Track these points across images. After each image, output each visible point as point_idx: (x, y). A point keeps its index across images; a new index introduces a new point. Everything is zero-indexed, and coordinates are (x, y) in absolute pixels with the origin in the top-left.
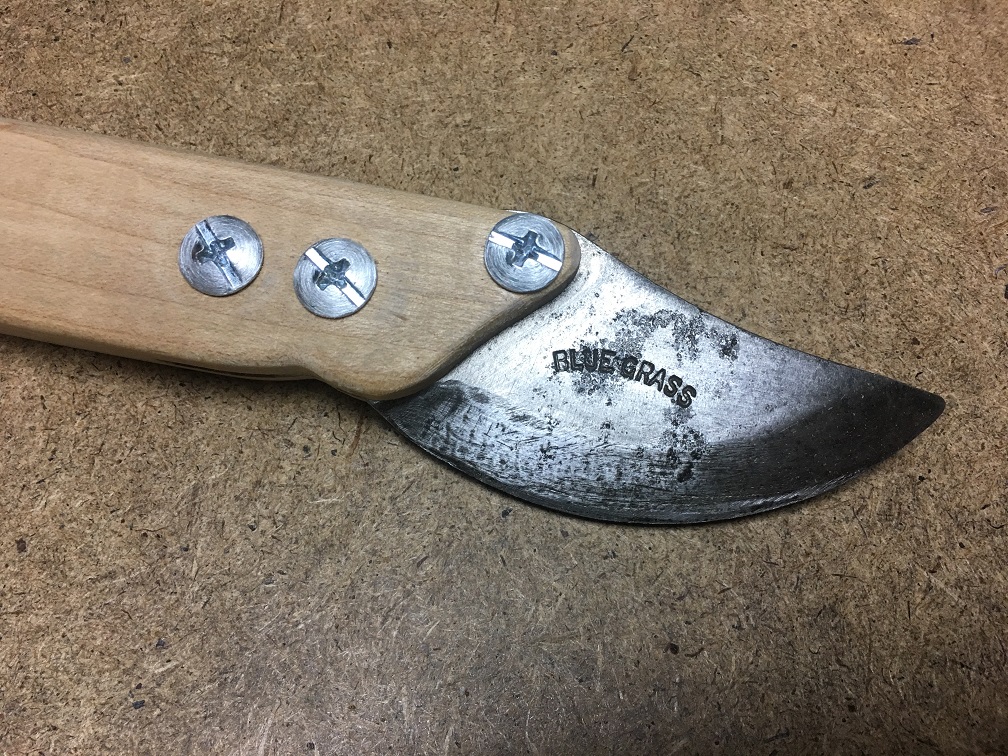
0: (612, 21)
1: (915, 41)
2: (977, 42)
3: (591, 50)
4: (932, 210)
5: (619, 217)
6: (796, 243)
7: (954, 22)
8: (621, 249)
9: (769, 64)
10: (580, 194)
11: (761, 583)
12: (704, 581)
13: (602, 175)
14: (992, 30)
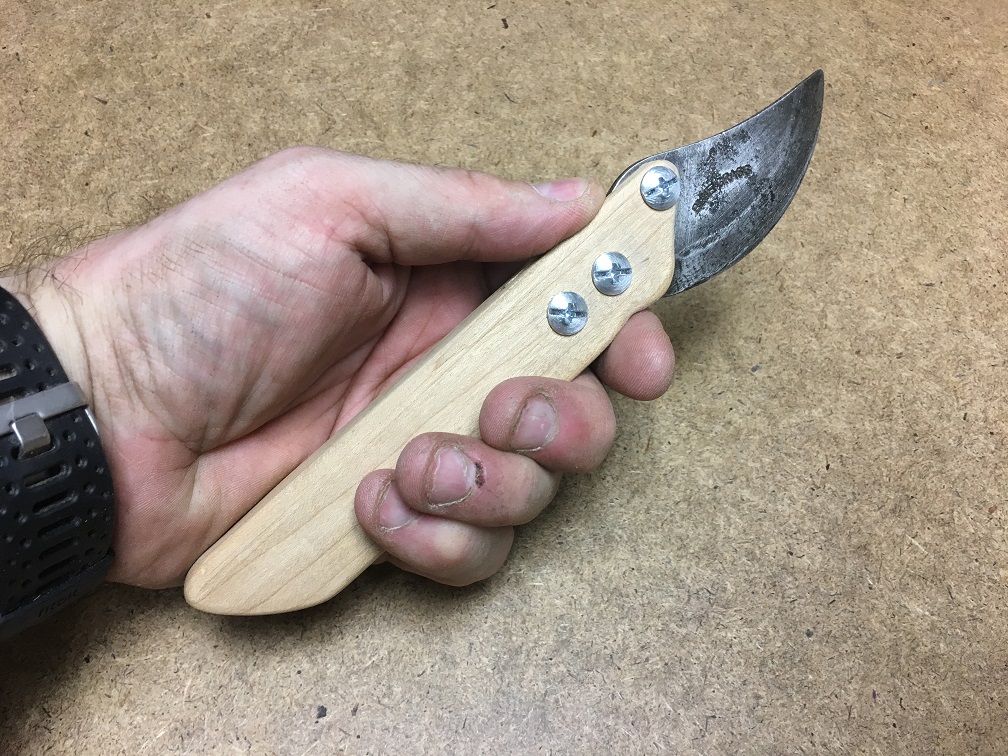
0: (771, 259)
1: (931, 285)
2: (966, 288)
3: (760, 273)
4: (931, 373)
5: (772, 359)
6: (860, 381)
7: (954, 276)
8: (772, 375)
9: (852, 289)
10: (753, 346)
11: (832, 532)
12: (806, 528)
13: (764, 337)
14: (974, 282)
